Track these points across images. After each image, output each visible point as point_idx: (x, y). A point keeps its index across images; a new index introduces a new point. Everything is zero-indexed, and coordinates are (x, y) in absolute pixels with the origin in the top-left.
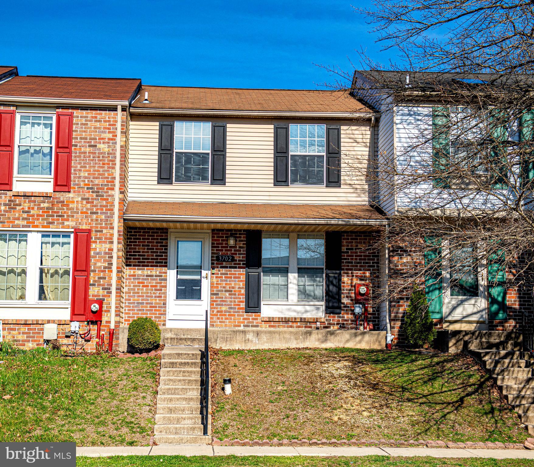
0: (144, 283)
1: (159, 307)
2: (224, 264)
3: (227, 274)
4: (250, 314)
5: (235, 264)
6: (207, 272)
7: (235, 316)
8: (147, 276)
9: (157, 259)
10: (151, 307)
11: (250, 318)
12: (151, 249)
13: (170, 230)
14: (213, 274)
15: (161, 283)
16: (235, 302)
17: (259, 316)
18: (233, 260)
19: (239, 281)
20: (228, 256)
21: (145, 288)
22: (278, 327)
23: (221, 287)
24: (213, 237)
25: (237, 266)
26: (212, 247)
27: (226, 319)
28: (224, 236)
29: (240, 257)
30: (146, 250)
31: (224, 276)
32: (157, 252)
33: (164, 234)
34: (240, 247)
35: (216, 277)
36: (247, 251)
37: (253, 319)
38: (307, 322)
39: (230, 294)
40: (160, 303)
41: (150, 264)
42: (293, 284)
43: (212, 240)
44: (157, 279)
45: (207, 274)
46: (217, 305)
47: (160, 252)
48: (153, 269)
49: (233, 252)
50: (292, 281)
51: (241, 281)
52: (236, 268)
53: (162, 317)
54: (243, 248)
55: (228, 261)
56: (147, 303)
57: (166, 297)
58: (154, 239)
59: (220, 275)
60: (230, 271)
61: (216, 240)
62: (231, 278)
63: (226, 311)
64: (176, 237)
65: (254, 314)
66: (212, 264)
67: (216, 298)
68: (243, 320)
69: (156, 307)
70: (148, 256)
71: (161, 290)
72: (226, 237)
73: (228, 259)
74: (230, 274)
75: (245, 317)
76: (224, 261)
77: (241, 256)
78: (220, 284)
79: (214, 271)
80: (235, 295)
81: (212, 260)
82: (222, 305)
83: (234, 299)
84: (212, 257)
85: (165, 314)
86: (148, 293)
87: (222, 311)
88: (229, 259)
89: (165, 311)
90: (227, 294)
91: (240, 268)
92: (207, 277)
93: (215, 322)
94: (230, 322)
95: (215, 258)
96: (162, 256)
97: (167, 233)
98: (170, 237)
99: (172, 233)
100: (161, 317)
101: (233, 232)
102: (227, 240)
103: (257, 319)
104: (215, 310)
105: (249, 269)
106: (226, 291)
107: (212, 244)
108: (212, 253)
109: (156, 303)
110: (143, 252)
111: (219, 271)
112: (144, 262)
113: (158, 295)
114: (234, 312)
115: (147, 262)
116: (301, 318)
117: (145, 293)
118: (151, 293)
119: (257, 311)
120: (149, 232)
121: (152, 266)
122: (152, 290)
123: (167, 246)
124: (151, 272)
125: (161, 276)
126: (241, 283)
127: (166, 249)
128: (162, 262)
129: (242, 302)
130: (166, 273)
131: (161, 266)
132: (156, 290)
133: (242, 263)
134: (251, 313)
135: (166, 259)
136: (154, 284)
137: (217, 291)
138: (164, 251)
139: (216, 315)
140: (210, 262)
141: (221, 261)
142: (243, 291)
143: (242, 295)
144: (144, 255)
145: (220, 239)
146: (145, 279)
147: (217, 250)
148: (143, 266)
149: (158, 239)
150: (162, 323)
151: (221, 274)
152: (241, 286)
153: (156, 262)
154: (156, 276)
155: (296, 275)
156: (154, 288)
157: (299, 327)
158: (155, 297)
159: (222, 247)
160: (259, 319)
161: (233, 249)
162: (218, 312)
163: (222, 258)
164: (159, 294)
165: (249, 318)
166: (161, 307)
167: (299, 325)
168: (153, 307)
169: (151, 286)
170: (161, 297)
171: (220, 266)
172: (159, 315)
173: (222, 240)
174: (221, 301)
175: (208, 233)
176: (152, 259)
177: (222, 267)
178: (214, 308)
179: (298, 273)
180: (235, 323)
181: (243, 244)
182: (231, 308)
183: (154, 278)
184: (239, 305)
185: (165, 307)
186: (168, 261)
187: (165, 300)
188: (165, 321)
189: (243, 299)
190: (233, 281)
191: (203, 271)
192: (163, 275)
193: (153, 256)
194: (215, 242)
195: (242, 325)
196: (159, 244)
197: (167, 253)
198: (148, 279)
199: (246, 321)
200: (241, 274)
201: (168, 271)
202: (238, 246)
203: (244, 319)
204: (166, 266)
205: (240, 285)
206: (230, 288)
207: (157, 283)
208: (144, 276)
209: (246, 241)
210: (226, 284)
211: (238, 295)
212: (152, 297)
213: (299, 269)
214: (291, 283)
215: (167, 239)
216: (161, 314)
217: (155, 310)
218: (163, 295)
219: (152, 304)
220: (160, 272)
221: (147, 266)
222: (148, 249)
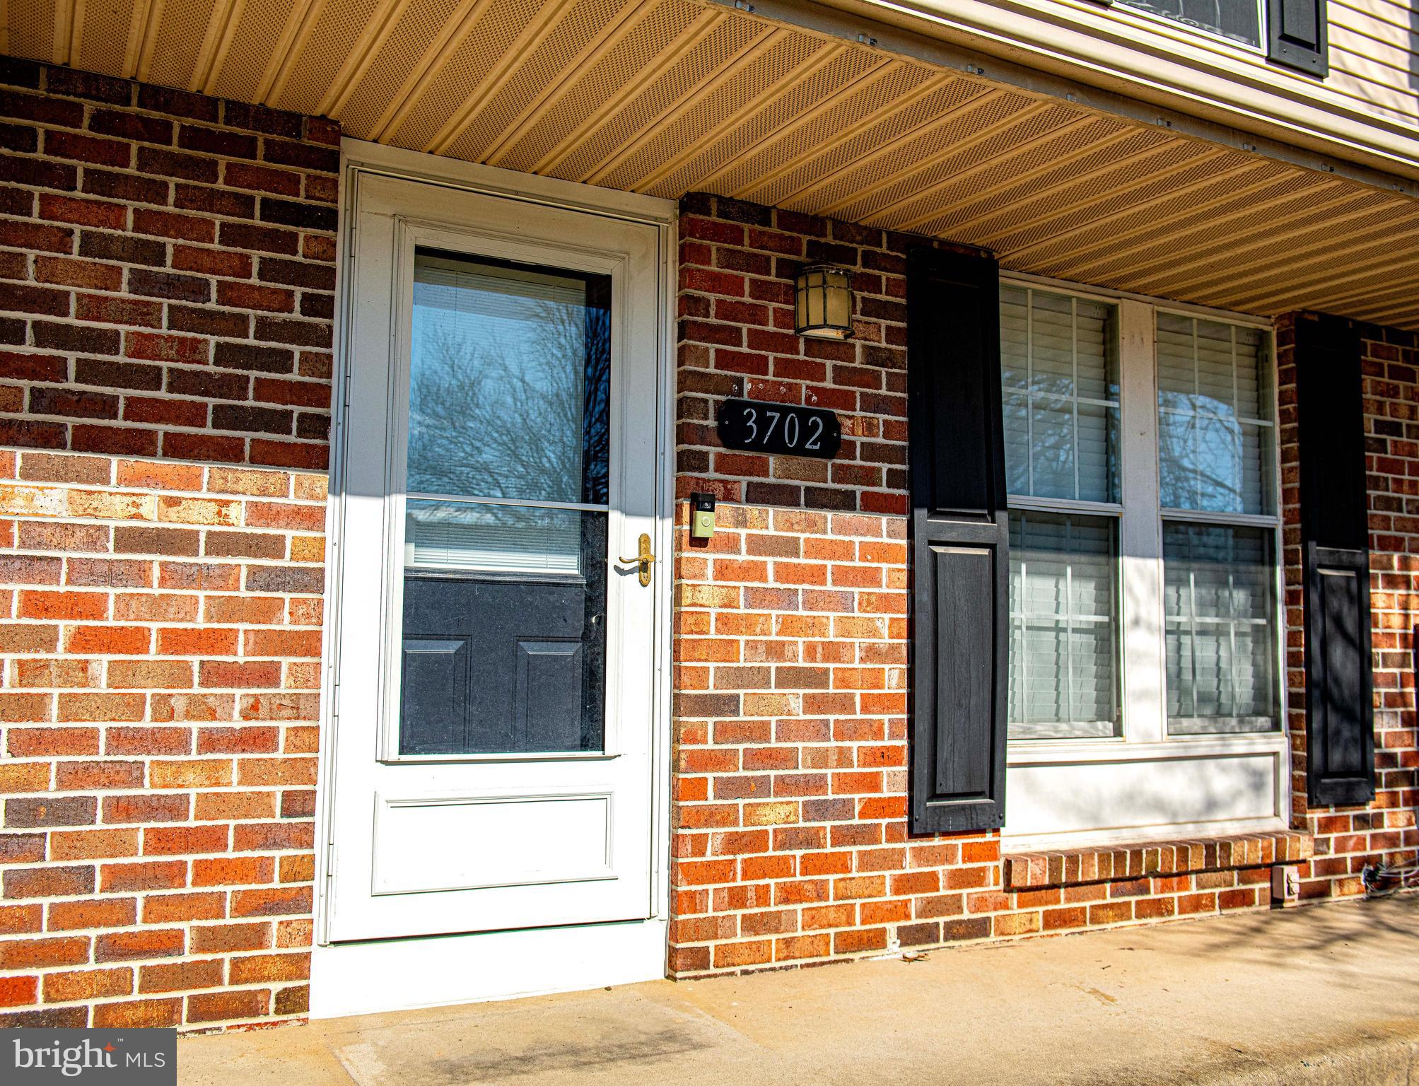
0: (94, 607)
1: (246, 837)
2: (775, 469)
3: (791, 547)
4: (937, 842)
5: (842, 474)
6: (644, 525)
7: (846, 869)
8: (128, 539)
9: (237, 387)
10: (160, 841)
11: (941, 870)
12: (171, 286)
13: (351, 150)
14: (699, 542)
15: (266, 611)
16: (843, 757)
17: (991, 851)
18: (832, 445)
19: (867, 603)
20: (804, 414)
21: (101, 662)
22: (1094, 921)
23: (752, 646)
24: (685, 254)
25: (859, 489)
26: (684, 330)
27: (790, 894)
28: (774, 256)
29: (870, 428)
30: (124, 293)
31: (770, 561)
32: (239, 325)
33: (302, 173)
34: (872, 355)
35: (722, 571)
36: (913, 383)
37: (960, 879)
38: (1234, 868)
39: (812, 704)
40: (260, 803)
41: (161, 428)
42: (1149, 627)
43: (685, 277)
44: (225, 577)
45: (644, 541)
46: (725, 788)
47: (265, 329)
48: (192, 483)
49: (829, 384)
50: (1143, 614)
51: (885, 603)
52: (844, 502)
53: (274, 930)
54: (888, 359)
55: (800, 451)
56: (120, 809)
57: (308, 738)
58: (211, 201)
59: (743, 557)
60: (811, 525)
61: (716, 282)
62: (817, 575)
63: (789, 839)
64: (401, 219)
65: (959, 842)
66: (685, 461)
67: (722, 733)
68: (897, 891)
69: (214, 839)
70: (141, 346)
71: (268, 675)
72: (785, 268)
73: (804, 437)
74: (816, 549)
75: (910, 868)
76: (777, 446)
77: (882, 417)
78: (748, 624)
79: (706, 524)
80: (845, 704)
81: (683, 434)
82: (761, 787)
83: (839, 736)
84: (683, 407)
85: (302, 901)
86: (135, 707)
87: (757, 841)
88: (807, 432)
89: (301, 870)
90: (795, 699)
91: (875, 504)
92: (644, 567)
93: (712, 928)
94: (813, 919)
95: (711, 423)
96: (282, 361)
97: (331, 161)
98: (352, 209)
99: (364, 178)
100: (261, 930)
101: (830, 240)
102: (792, 295)
103: (976, 878)
104: (716, 834)
105: (933, 513)
106: (790, 678)
107: (687, 304)
108: (684, 381)
109: (215, 805)
110: (92, 308)
111: (741, 522)
112: (107, 407)
113: (238, 723)
114: (841, 837)
115: (135, 409)
116: (1210, 847)
117: (104, 706)
118: (164, 707)
119: (982, 821)
120: (161, 132)
121: (177, 448)
122: (180, 676)
123: (327, 278)
124: (172, 502)
125: (273, 546)
126: (883, 620)
127: (321, 306)
128: (279, 422)
129: (885, 757)
130: (314, 518)
131: (267, 456)
132: (214, 675)
133: (885, 467)
134: (946, 834)
135: (321, 395)
136: (201, 624)
137: (726, 677)
138: (297, 315)
139: (721, 872)
140: (670, 450)
141: (757, 446)
142: (894, 678)
143: (885, 703)
144: (108, 342)
145: (748, 276)
146: (111, 574)
147: (724, 360)
148: (89, 441)
149: (245, 205)
150: (276, 987)
151: (757, 546)
152: (885, 640)
153: (225, 417)
154: (222, 544)
155: (1156, 567)
156: (195, 660)
157: (1196, 904)
158: (209, 742)
159: (758, 339)
160: (991, 877)
161: (829, 364)
162: (734, 843)
163: (763, 423)
164: (252, 710)
165: (933, 877)
166: (269, 837)
167: (1194, 891)
168: (190, 840)
169: (172, 641)
170: (264, 739)
171: (744, 480)
172: (239, 910)
173: (760, 290)
174: (754, 759)
175: (654, 223)
176: (180, 381)
177: (760, 495)
178: (711, 817)
179: (1166, 556)
180: (850, 922)
181: (892, 334)
182: (818, 810)
183: (202, 559)
184: (872, 783)
185: (305, 837)
186: (334, 411)
187: (305, 770)
188: (300, 965)
189: (893, 736)
190: (829, 601)
191: (615, 518)
192: (289, 534)
193: (190, 350)
194: (712, 297)
195: (891, 927)
196: (256, 256)
197: (325, 339)
198: (141, 574)
199: (915, 899)
200: (882, 553)
201: (332, 503)
202: (858, 344)
203: (904, 884)
204: (316, 459)
205: (874, 633)
206: (811, 651)
207: (229, 610)
208: (94, 538)
209: (908, 313)
210: (787, 626)
211: (865, 709)
212: (178, 741)
213: (1169, 525)
214: (1136, 622)
215: (328, 219)
216: (271, 904)
217: (205, 872)
218: (283, 726)
219: (175, 808)
220: (259, 513)
221: (136, 445)
222: (141, 282)
